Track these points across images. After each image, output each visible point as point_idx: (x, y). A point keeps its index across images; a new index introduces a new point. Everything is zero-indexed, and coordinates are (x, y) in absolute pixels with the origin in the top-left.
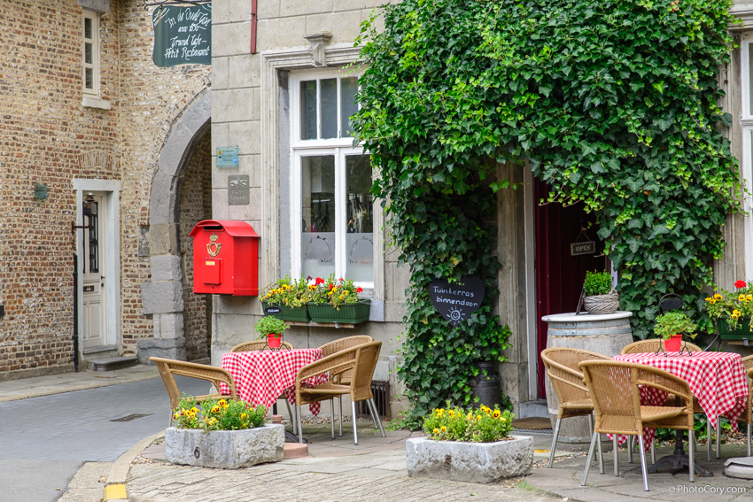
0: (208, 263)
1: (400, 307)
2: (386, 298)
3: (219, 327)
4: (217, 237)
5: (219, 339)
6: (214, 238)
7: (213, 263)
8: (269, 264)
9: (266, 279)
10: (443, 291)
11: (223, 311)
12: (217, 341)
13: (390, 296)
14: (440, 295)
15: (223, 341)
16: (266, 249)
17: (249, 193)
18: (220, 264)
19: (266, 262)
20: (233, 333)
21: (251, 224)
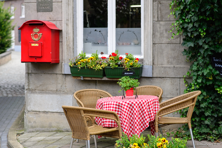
0: (33, 45)
1: (162, 69)
2: (153, 64)
3: (31, 80)
4: (38, 30)
5: (30, 87)
6: (36, 30)
7: (37, 45)
8: (68, 46)
9: (66, 54)
10: (217, 60)
11: (33, 72)
12: (29, 89)
13: (156, 63)
14: (216, 62)
15: (33, 88)
16: (65, 37)
17: (52, 5)
18: (41, 46)
19: (66, 44)
20: (41, 84)
21: (54, 23)
